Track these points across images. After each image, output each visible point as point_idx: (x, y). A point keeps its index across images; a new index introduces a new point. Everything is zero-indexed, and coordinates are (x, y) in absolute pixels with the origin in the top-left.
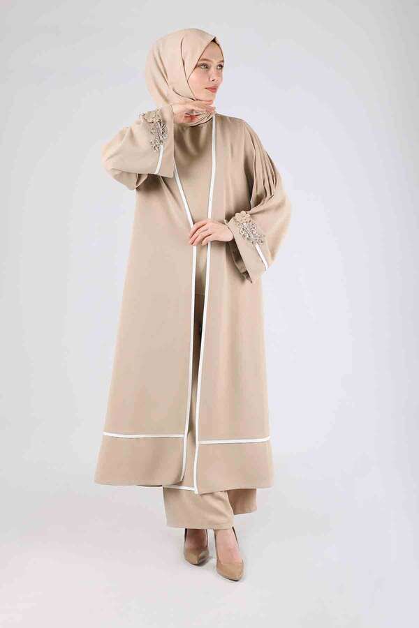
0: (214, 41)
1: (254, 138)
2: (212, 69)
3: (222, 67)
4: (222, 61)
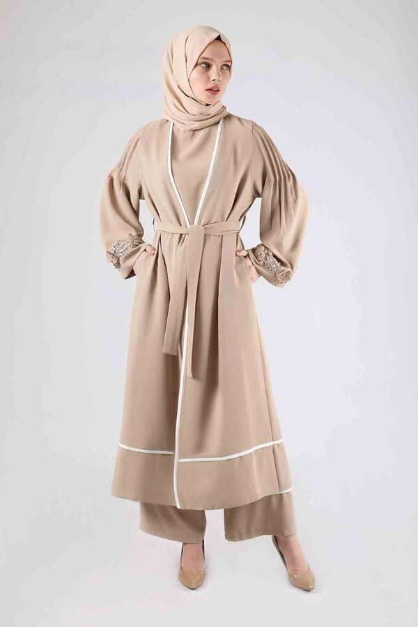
2: (214, 69)
3: (229, 67)
4: (229, 61)
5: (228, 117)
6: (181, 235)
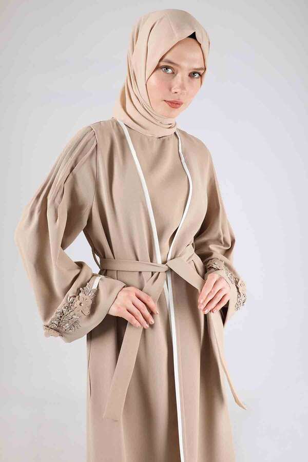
0: (193, 36)
3: (200, 75)
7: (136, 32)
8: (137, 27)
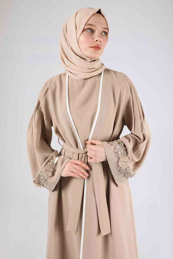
0: (99, 12)
1: (132, 89)
2: (97, 33)
3: (106, 34)
4: (106, 29)
5: (107, 71)
6: (79, 154)
7: (65, 28)
8: (65, 25)
